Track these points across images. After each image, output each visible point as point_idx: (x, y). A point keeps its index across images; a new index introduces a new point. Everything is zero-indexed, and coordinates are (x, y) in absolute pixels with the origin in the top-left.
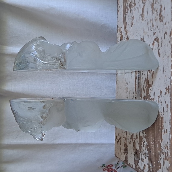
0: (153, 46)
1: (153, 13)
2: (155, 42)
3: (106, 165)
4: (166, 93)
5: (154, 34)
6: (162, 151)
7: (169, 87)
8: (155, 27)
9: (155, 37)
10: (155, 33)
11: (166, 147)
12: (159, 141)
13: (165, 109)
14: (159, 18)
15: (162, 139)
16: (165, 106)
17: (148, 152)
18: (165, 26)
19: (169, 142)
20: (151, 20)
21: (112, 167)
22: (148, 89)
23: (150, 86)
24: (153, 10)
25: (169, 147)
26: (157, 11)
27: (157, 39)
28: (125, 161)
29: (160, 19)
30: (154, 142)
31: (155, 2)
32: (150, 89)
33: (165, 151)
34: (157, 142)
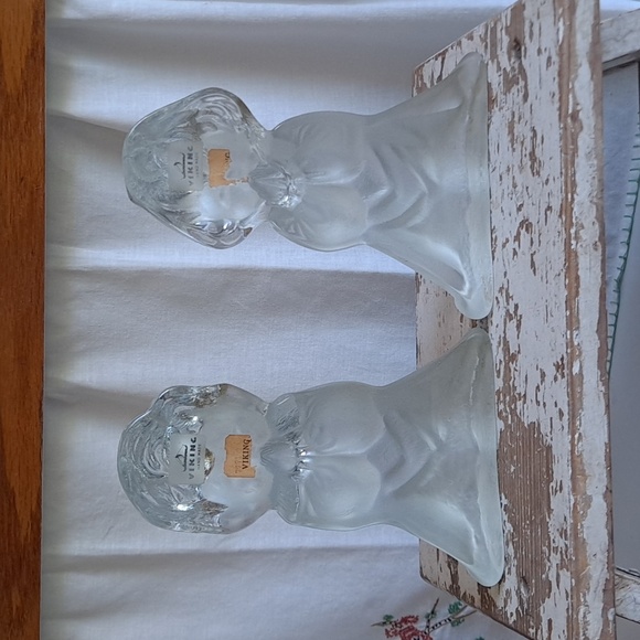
0: (517, 243)
1: (514, 150)
2: (523, 231)
3: (398, 618)
4: (556, 379)
5: (519, 209)
6: (552, 545)
7: (562, 359)
8: (519, 188)
9: (520, 219)
10: (522, 205)
11: (563, 533)
12: (544, 518)
13: (556, 421)
14: (529, 163)
15: (550, 510)
16: (556, 416)
17: (516, 553)
18: (547, 189)
19: (568, 518)
20: (509, 170)
21: (415, 626)
22: (507, 368)
23: (513, 358)
24: (512, 141)
25: (569, 532)
26: (522, 143)
27: (526, 225)
28: (451, 587)
29: (532, 167)
30: (531, 522)
31: (516, 119)
32: (512, 366)
33: (560, 543)
34: (538, 521)
